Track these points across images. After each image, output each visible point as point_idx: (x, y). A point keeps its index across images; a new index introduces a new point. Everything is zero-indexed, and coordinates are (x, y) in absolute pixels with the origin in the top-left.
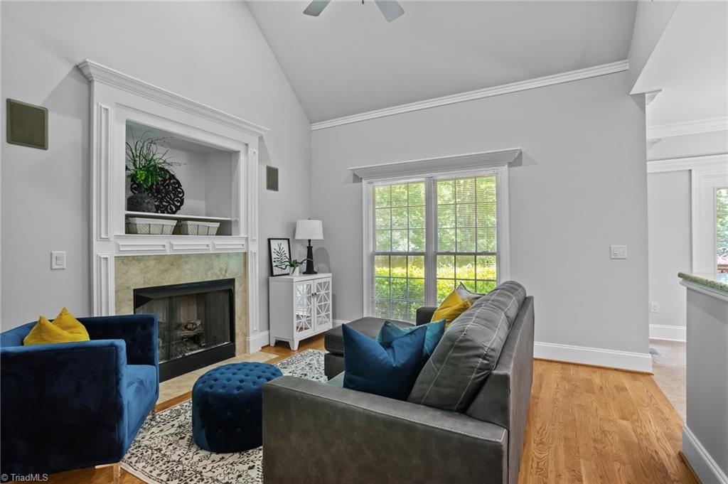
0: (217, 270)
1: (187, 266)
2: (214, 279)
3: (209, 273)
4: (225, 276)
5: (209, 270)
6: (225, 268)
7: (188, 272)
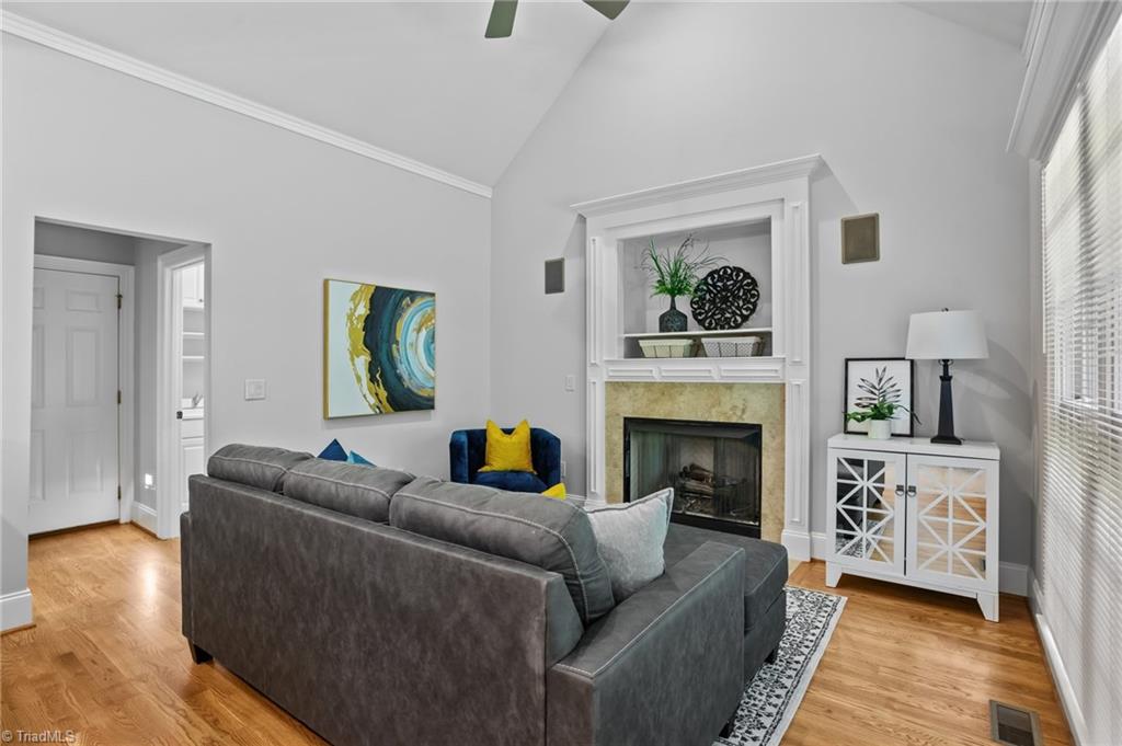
0: (726, 407)
1: (682, 398)
2: (722, 421)
3: (714, 410)
4: (741, 417)
5: (714, 406)
6: (741, 407)
7: (682, 405)
